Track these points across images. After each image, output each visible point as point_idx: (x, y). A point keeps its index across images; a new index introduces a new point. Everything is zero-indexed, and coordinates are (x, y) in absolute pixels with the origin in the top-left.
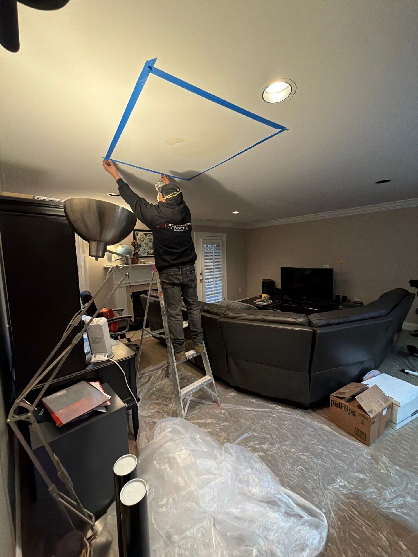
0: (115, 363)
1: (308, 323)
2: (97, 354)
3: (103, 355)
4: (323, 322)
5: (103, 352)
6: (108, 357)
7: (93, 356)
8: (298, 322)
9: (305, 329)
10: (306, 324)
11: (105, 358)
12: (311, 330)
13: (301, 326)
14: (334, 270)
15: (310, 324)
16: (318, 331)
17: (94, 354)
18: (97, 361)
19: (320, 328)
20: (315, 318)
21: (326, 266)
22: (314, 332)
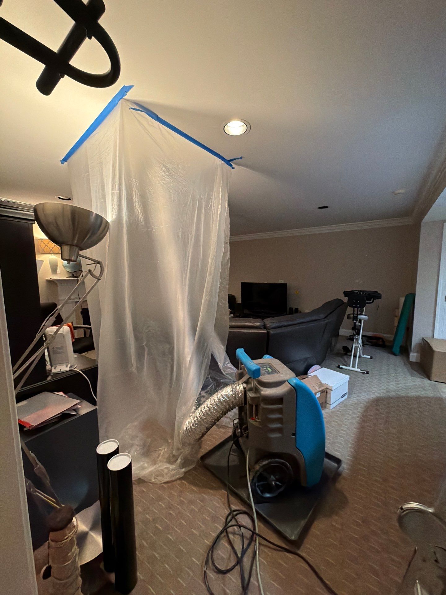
0: (80, 373)
1: (264, 326)
2: (58, 365)
3: (65, 366)
4: (275, 325)
5: (64, 363)
6: (70, 367)
7: (53, 368)
8: (255, 325)
9: (261, 331)
10: (262, 328)
11: (68, 369)
12: (266, 332)
13: (258, 329)
14: (287, 285)
15: (265, 327)
16: (272, 332)
17: (54, 366)
18: (59, 372)
19: (273, 330)
20: (269, 322)
21: (281, 281)
22: (268, 333)
